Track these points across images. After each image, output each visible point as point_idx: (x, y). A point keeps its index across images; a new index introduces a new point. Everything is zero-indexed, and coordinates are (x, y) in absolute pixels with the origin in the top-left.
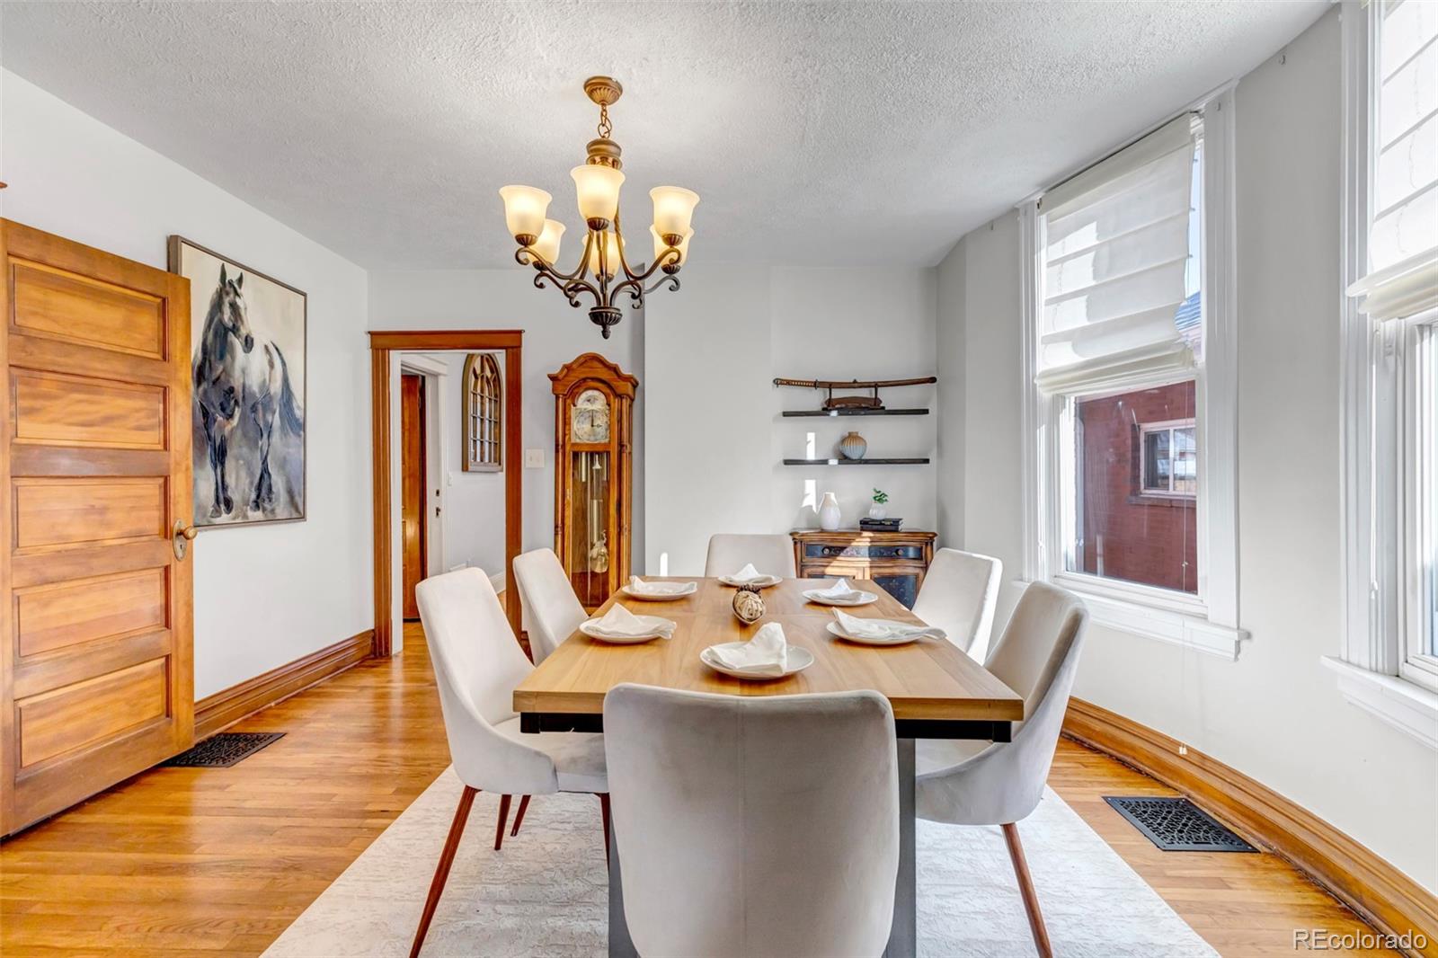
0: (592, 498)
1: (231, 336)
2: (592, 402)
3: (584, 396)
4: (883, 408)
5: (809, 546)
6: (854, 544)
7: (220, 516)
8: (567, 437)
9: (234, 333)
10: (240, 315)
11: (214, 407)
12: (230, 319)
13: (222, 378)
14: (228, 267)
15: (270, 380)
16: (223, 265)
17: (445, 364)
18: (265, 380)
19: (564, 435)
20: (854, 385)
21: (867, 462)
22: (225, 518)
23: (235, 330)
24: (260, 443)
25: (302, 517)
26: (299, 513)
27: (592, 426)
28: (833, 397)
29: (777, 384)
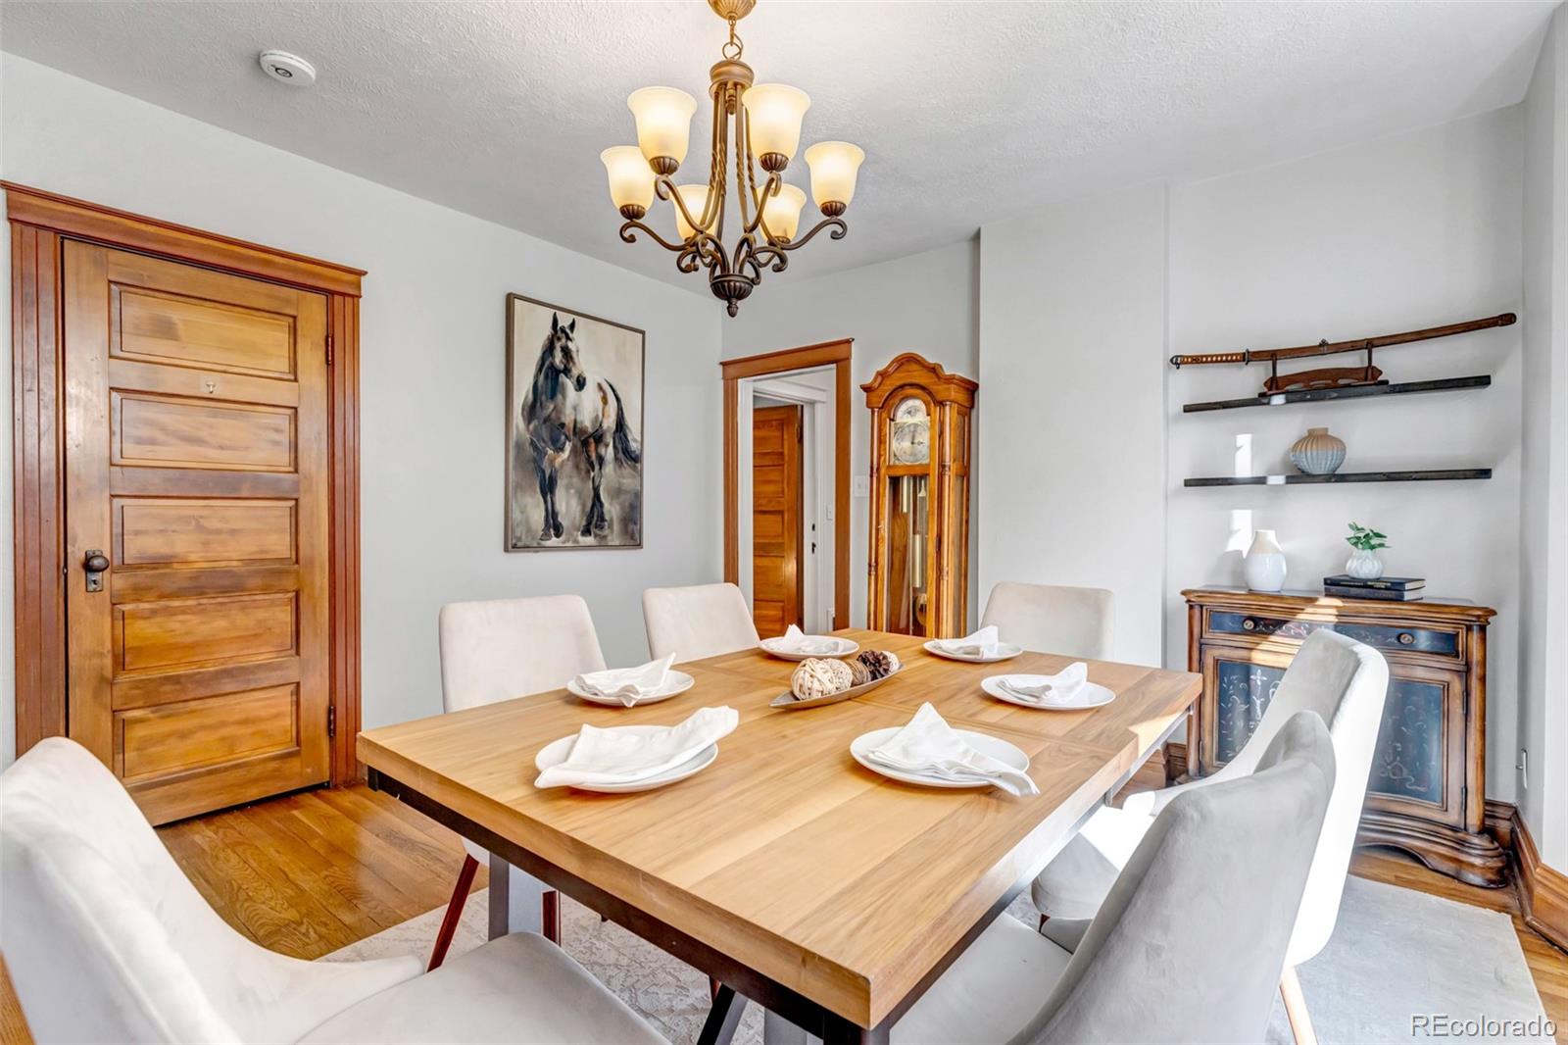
0: (914, 533)
1: (562, 377)
2: (913, 414)
3: (904, 407)
4: (1386, 382)
5: (1213, 614)
6: (1301, 616)
7: (550, 539)
8: (882, 459)
9: (566, 375)
10: (571, 357)
11: (544, 441)
12: (561, 362)
13: (553, 415)
14: (560, 314)
15: (603, 415)
16: (555, 314)
17: (824, 391)
18: (597, 416)
19: (879, 456)
20: (1323, 348)
21: (1343, 478)
22: (554, 541)
23: (567, 371)
24: (592, 474)
25: (639, 545)
26: (635, 540)
27: (913, 443)
28: (1278, 375)
29: (1176, 363)
